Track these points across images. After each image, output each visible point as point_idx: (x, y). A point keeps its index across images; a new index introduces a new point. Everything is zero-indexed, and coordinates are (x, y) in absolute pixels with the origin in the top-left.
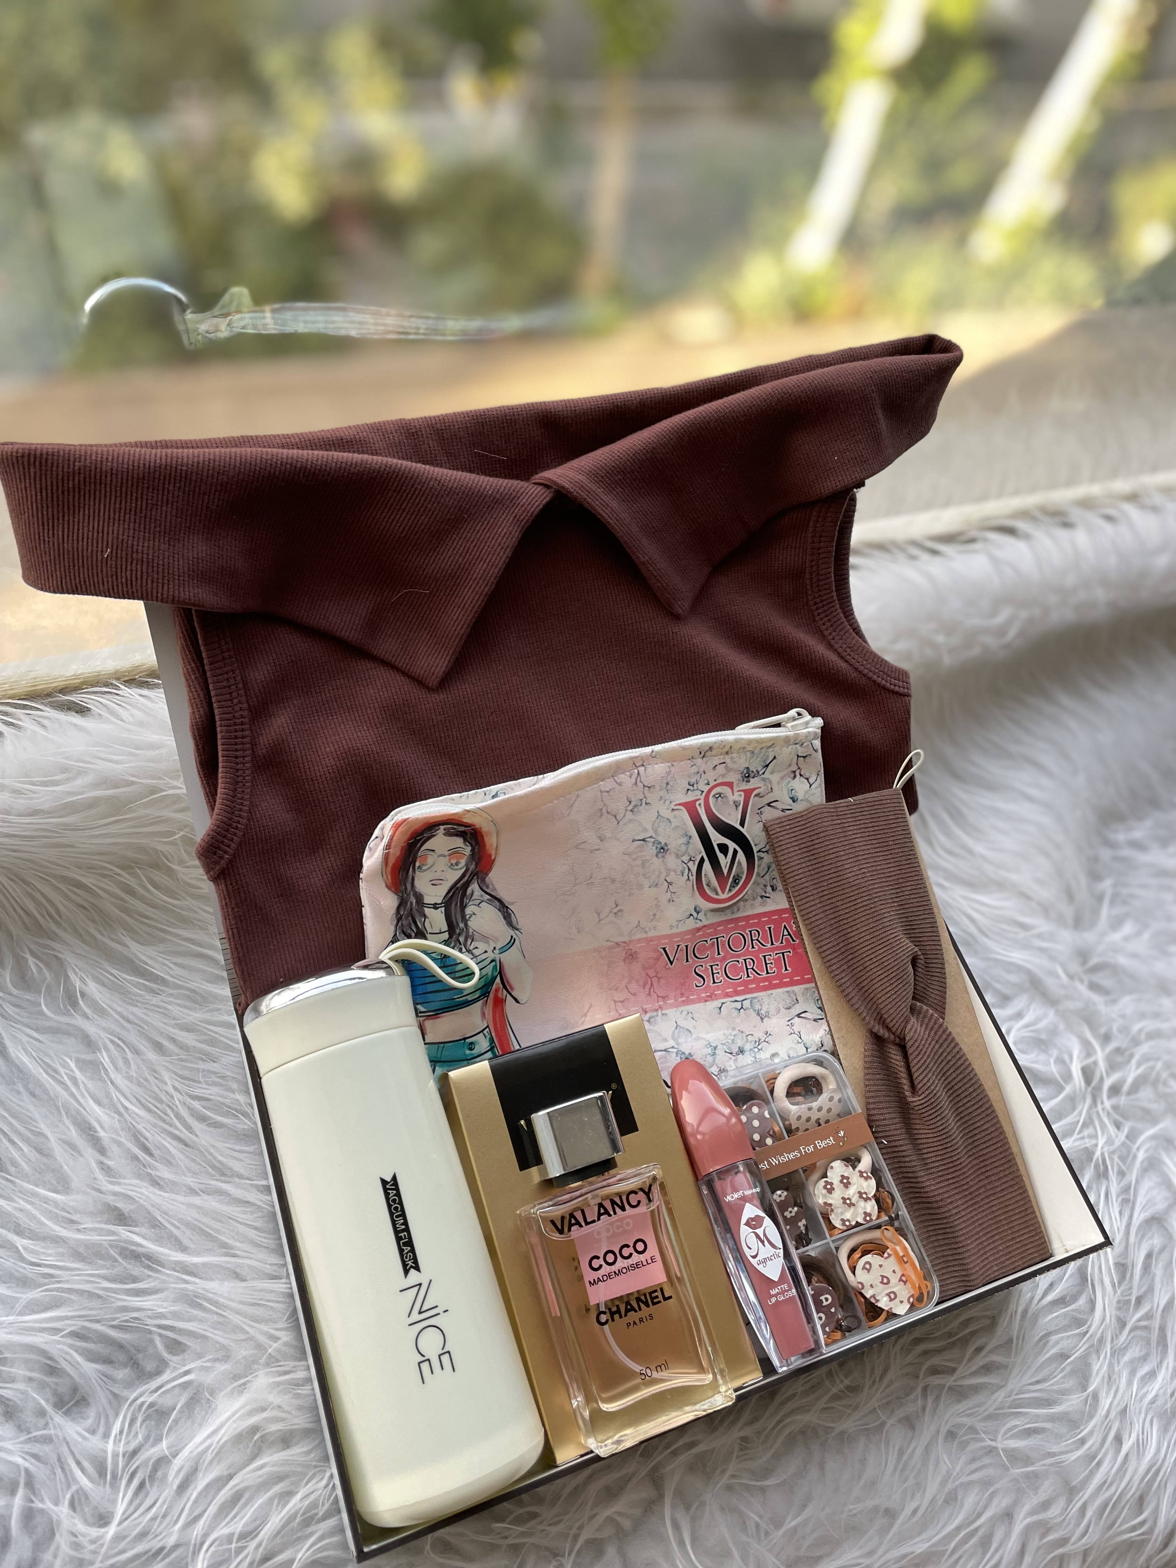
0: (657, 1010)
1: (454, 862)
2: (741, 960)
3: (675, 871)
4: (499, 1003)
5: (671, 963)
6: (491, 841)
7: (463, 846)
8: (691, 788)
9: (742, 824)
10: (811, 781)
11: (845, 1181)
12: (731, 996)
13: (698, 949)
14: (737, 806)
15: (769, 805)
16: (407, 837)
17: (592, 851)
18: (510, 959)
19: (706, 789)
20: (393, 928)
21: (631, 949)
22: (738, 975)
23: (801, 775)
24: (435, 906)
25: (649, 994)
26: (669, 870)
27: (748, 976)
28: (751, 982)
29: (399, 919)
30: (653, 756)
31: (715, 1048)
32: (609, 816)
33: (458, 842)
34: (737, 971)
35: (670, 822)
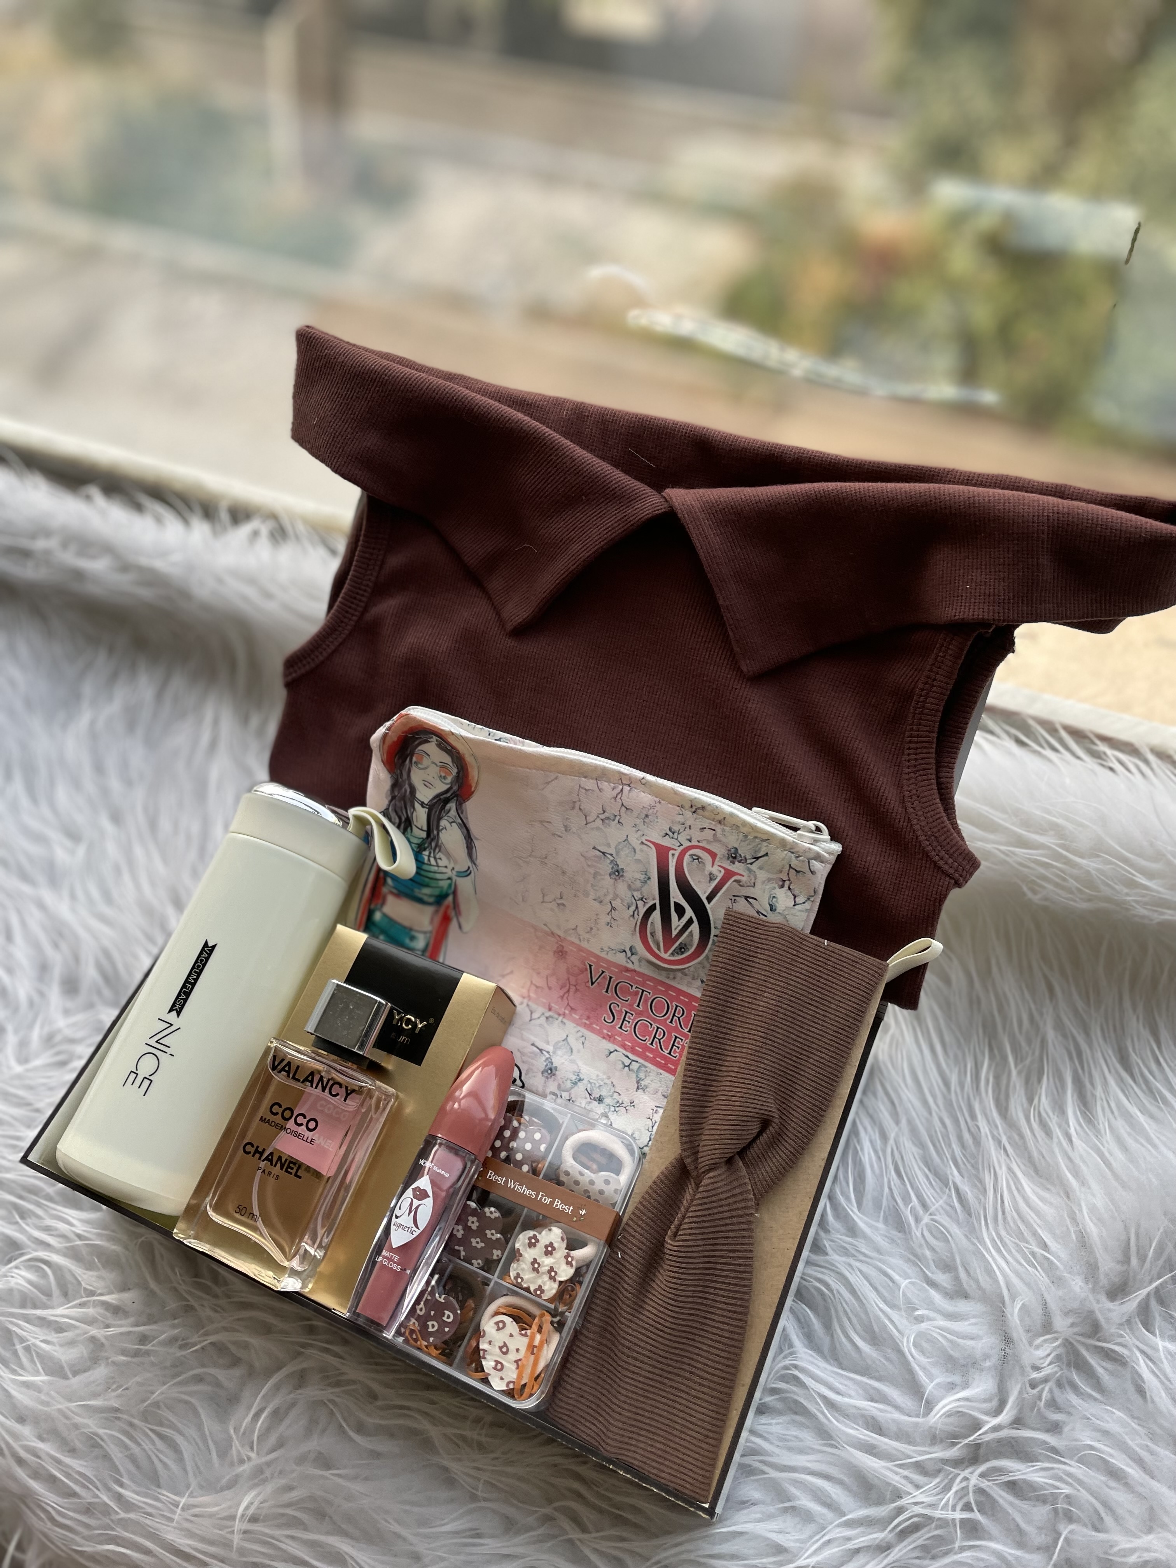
0: (559, 1015)
1: (443, 775)
2: (654, 1025)
3: (622, 900)
4: (446, 920)
5: (592, 984)
6: (473, 774)
7: (451, 764)
8: (671, 834)
9: (710, 898)
10: (798, 900)
11: (550, 1249)
12: (625, 1049)
13: (621, 988)
14: (711, 879)
15: (746, 898)
16: (405, 729)
17: (554, 834)
18: (464, 885)
19: (686, 844)
20: (386, 802)
21: (563, 947)
22: (644, 1036)
23: (789, 889)
24: (422, 804)
25: (562, 997)
26: (616, 896)
27: (652, 1044)
28: (651, 1051)
29: (393, 798)
30: (641, 781)
31: (580, 1080)
32: (580, 813)
33: (448, 760)
34: (646, 1032)
35: (635, 852)
